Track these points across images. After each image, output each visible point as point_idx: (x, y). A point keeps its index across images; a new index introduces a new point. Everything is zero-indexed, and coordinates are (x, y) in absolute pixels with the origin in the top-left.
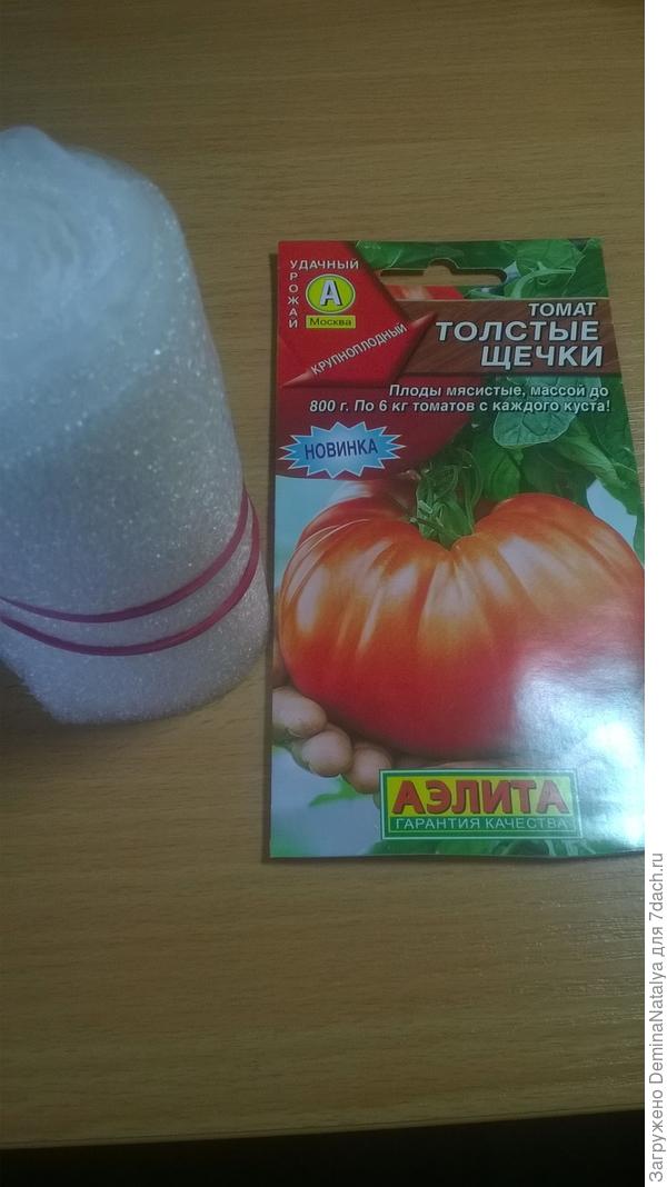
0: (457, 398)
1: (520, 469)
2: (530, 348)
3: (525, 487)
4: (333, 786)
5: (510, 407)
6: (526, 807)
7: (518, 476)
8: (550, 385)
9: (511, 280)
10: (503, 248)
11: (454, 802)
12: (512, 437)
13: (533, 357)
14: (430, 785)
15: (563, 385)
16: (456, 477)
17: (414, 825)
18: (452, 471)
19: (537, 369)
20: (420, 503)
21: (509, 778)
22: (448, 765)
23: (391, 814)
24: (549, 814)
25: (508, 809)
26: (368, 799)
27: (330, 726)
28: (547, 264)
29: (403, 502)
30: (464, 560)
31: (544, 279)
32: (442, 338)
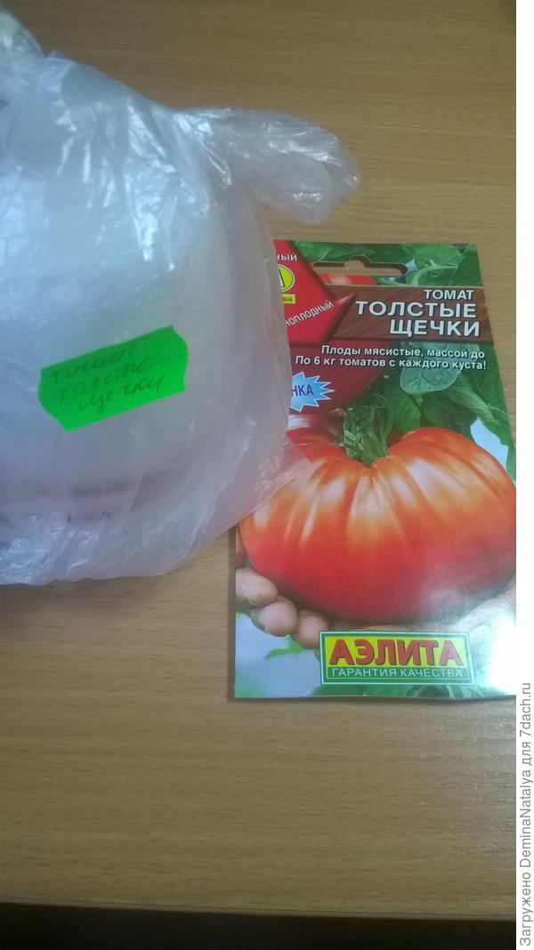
0: (373, 357)
1: (421, 410)
2: (426, 322)
3: (425, 422)
4: (283, 643)
5: (412, 364)
6: (431, 660)
7: (419, 414)
8: (442, 349)
9: (411, 272)
10: (405, 249)
11: (376, 656)
12: (414, 386)
13: (428, 329)
14: (358, 643)
15: (451, 349)
16: (372, 415)
17: (346, 673)
18: (370, 409)
19: (432, 337)
20: (347, 433)
21: (418, 639)
22: (371, 628)
23: (328, 665)
24: (448, 666)
25: (418, 662)
26: (311, 653)
27: (281, 598)
28: (437, 261)
29: (334, 432)
30: (380, 476)
31: (434, 272)
32: (361, 312)
